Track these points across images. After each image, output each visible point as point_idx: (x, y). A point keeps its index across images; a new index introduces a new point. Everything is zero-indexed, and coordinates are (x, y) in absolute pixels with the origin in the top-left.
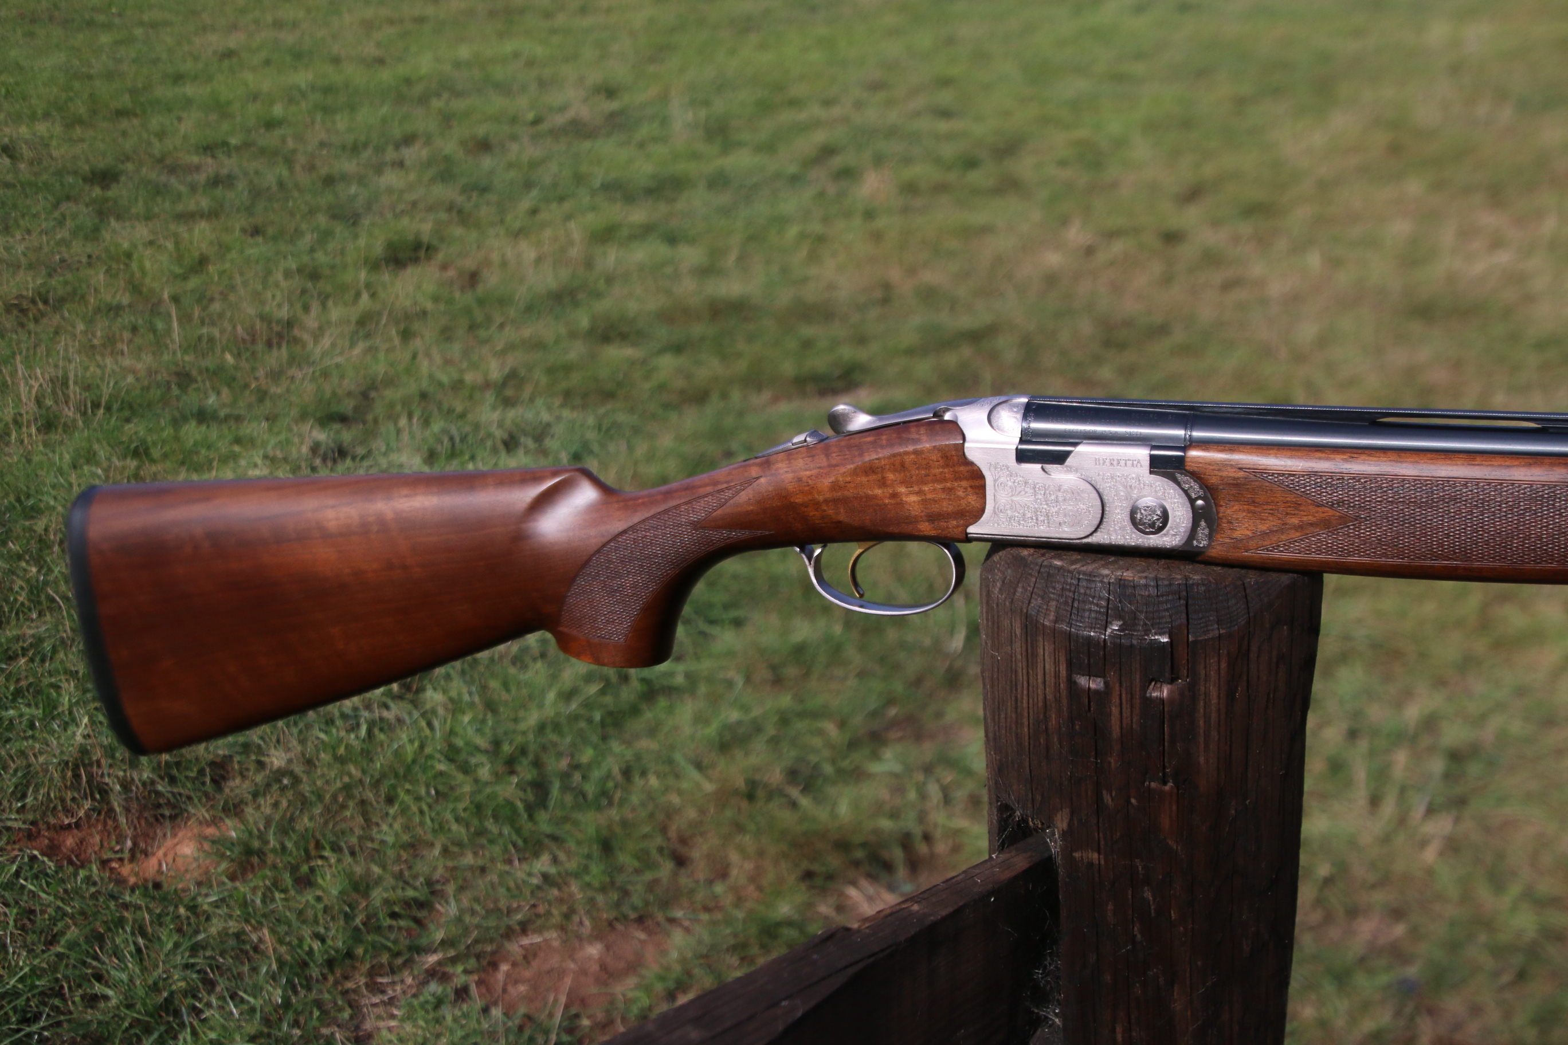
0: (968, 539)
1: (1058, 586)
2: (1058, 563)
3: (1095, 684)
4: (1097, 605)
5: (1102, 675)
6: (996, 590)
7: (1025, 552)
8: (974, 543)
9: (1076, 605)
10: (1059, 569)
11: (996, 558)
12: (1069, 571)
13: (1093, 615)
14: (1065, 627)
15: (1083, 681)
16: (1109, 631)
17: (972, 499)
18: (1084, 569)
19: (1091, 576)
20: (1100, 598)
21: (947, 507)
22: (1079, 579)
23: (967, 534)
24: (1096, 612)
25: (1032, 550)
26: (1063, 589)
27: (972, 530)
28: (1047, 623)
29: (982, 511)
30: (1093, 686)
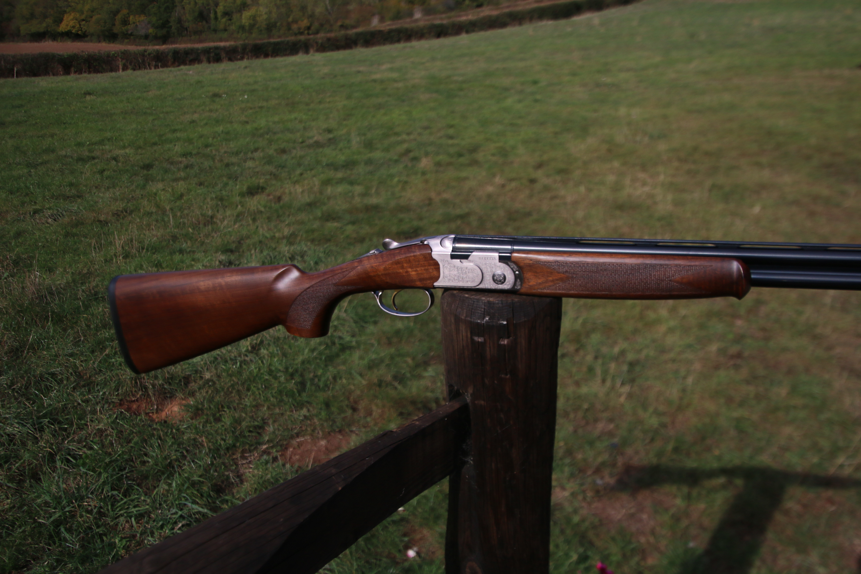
0: (434, 288)
1: (467, 304)
2: (467, 296)
3: (481, 340)
4: (481, 311)
5: (483, 336)
6: (445, 306)
7: (455, 292)
8: (437, 289)
9: (473, 311)
10: (467, 298)
11: (445, 294)
12: (470, 299)
13: (479, 314)
14: (469, 319)
15: (476, 339)
16: (485, 320)
17: (435, 273)
18: (476, 297)
19: (478, 300)
20: (482, 308)
21: (426, 276)
22: (474, 302)
23: (434, 286)
24: (480, 313)
25: (457, 291)
26: (468, 305)
27: (436, 284)
28: (463, 318)
29: (439, 277)
30: (480, 340)
